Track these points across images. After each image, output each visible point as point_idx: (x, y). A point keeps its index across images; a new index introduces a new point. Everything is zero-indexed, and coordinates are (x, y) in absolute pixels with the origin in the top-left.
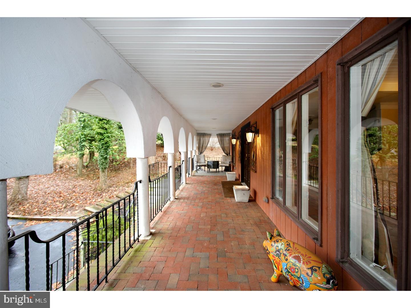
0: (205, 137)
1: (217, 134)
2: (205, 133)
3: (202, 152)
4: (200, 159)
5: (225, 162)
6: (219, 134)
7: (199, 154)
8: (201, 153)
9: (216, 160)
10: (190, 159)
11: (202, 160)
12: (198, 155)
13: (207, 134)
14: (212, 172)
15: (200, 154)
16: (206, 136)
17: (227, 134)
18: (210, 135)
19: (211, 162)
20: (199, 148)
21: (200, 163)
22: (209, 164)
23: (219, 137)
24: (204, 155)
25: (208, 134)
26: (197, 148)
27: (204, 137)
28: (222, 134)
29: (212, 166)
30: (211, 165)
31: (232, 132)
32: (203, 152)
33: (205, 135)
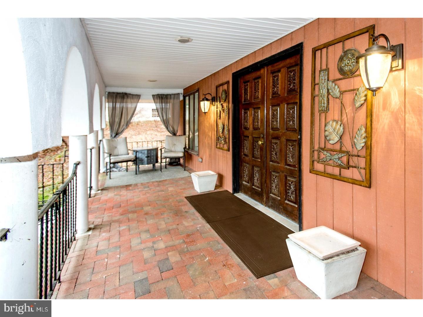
0: (126, 102)
1: (153, 96)
2: (126, 94)
3: (120, 130)
4: (116, 147)
5: (173, 149)
6: (158, 94)
7: (111, 136)
8: (117, 134)
9: (150, 147)
10: (93, 150)
11: (121, 149)
12: (109, 138)
13: (130, 94)
14: (146, 172)
15: (115, 137)
16: (129, 100)
17: (174, 94)
18: (138, 97)
19: (143, 152)
20: (112, 124)
21: (118, 155)
22: (137, 156)
23: (158, 100)
24: (126, 138)
25: (133, 95)
26: (108, 124)
27: (125, 100)
28: (164, 95)
29: (146, 159)
30: (143, 157)
31: (183, 92)
32: (122, 131)
33: (128, 97)
